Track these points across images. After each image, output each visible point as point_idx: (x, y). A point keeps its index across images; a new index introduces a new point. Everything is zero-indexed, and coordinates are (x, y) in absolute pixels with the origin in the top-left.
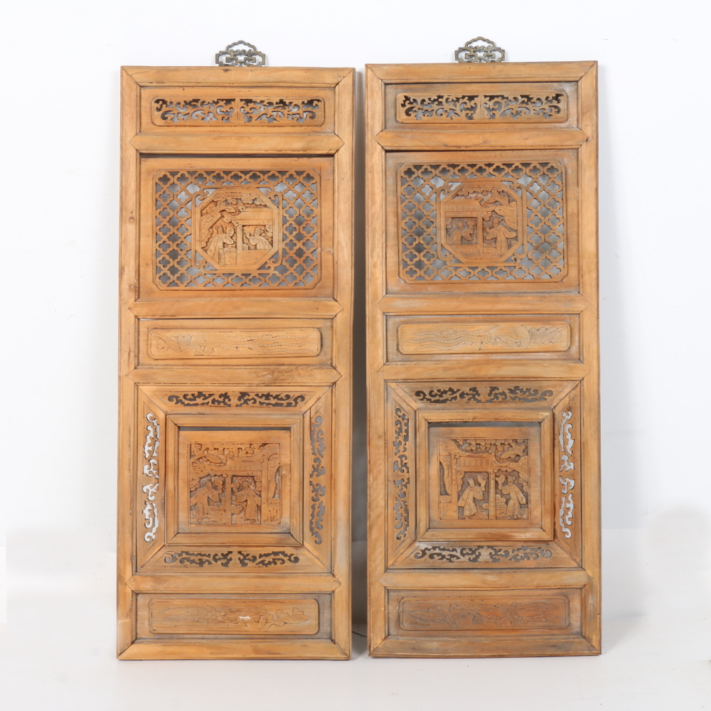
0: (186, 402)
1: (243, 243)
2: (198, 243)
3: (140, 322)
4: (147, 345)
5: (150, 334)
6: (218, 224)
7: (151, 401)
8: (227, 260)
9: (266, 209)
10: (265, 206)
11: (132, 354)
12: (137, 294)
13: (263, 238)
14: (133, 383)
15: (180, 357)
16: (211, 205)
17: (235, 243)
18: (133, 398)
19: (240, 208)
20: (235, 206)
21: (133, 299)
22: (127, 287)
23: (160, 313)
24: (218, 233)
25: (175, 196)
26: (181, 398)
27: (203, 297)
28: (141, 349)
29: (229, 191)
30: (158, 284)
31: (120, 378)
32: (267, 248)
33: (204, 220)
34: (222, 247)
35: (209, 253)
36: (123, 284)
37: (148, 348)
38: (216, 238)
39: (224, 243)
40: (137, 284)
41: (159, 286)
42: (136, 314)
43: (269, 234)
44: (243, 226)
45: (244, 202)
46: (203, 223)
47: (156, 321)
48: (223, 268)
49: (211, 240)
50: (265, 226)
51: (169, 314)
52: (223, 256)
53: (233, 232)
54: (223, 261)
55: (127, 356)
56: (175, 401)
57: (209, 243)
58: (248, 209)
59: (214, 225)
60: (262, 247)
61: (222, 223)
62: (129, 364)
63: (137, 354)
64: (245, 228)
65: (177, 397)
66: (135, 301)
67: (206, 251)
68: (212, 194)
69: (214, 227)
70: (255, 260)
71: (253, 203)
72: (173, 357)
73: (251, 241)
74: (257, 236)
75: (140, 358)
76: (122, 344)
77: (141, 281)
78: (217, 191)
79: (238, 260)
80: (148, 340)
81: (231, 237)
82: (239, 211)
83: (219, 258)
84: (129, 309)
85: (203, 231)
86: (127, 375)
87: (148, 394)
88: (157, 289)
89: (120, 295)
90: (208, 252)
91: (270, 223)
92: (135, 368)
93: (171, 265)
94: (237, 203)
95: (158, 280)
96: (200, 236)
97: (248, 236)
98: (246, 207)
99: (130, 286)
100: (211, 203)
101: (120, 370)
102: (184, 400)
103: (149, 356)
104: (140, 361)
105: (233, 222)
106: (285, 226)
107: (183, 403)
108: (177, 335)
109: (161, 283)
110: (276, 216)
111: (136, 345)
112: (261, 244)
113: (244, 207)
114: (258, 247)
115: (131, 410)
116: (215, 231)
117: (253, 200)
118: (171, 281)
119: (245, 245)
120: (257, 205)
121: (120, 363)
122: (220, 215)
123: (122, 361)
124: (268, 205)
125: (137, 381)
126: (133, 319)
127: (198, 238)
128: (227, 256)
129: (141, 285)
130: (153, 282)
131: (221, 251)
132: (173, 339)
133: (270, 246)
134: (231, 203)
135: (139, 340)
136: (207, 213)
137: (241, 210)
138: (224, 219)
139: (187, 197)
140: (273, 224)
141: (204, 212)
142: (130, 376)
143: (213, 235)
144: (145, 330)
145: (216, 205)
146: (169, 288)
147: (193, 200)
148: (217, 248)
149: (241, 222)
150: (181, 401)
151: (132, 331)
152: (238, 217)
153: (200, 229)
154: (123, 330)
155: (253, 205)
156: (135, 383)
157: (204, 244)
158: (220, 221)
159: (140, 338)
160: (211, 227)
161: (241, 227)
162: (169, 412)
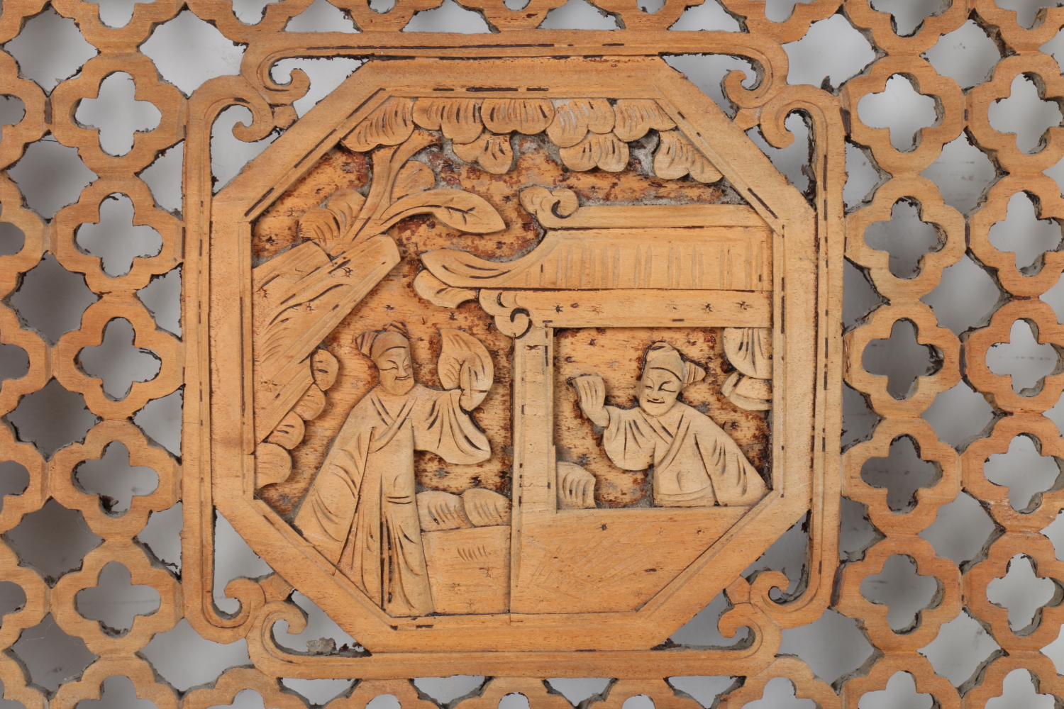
1: (561, 455)
2: (228, 460)
6: (375, 316)
8: (439, 580)
9: (727, 214)
10: (720, 188)
13: (699, 422)
16: (331, 176)
17: (504, 452)
19: (538, 203)
20: (500, 189)
24: (375, 380)
25: (60, 113)
29: (460, 76)
32: (729, 491)
33: (277, 290)
34: (405, 486)
35: (312, 531)
38: (365, 421)
39: (419, 455)
43: (748, 395)
44: (560, 332)
45: (568, 157)
46: (269, 306)
48: (411, 638)
49: (323, 430)
50: (713, 333)
52: (412, 553)
53: (486, 382)
54: (411, 584)
57: (308, 458)
58: (593, 213)
59: (345, 323)
60: (695, 486)
61: (411, 312)
64: (567, 345)
67: (285, 511)
68: (337, 94)
69: (346, 339)
70: (647, 583)
71: (631, 166)
73: (613, 445)
74: (665, 412)
78: (372, 78)
79: (525, 575)
81: (473, 415)
82: (529, 221)
83: (387, 567)
85: (266, 370)
90: (304, 518)
91: (757, 315)
93: (32, 613)
94: (515, 167)
96: (248, 404)
97: (594, 407)
98: (582, 198)
100: (326, 159)
105: (488, 303)
106: (862, 336)
110: (797, 270)
112: (688, 462)
113: (568, 198)
114: (665, 483)
116: (356, 367)
117: (633, 145)
119: (576, 475)
120: (658, 184)
122: (389, 254)
124: (739, 180)
127: (228, 418)
128: (442, 549)
131: (401, 518)
133: (755, 480)
134: (475, 169)
136: (297, 237)
137: (546, 219)
138: (424, 285)
139: (152, 116)
140: (776, 322)
141: (275, 225)
143: (343, 397)
145: (364, 179)
147: (196, 135)
148: (371, 495)
149: (542, 309)
152: (524, 268)
153: (248, 358)
155: (631, 182)
157: (274, 465)
158: (393, 294)
160: (330, 341)
161: (538, 336)
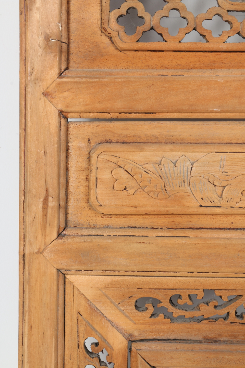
0: (177, 312)
3: (71, 127)
4: (87, 179)
5: (94, 156)
7: (94, 311)
11: (52, 203)
12: (64, 58)
14: (54, 271)
15: (163, 210)
18: (54, 306)
21: (55, 72)
22: (41, 40)
23: (119, 105)
26: (166, 303)
27: (221, 68)
28: (71, 189)
30: (114, 34)
31: (23, 257)
36: (29, 34)
37: (89, 187)
40: (64, 34)
41: (116, 39)
42: (60, 107)
47: (108, 124)
51: (141, 107)
55: (41, 205)
56: (151, 310)
62: (44, 227)
63: (62, 203)
65: (155, 302)
66: (60, 74)
72: (148, 209)
75: (70, 211)
76: (29, 179)
77: (73, 26)
80: (89, 169)
84: (46, 94)
86: (40, 252)
87: (89, 293)
88: (111, 49)
89: (24, 60)
92: (60, 235)
95: (113, 25)
99: (47, 39)
101: (23, 238)
102: (171, 309)
103: (91, 208)
104: (70, 218)
107: (168, 316)
108: (158, 159)
109: (122, 33)
111: (63, 181)
115: (49, 333)
118: (146, 27)
121: (23, 223)
123: (29, 220)
125: (63, 264)
126: (54, 119)
129: (72, 37)
130: (103, 29)
132: (150, 167)
135: (67, 169)
142: (47, 254)
144: (83, 144)
146: (141, 45)
150: (164, 310)
151: (53, 148)
154: (31, 145)
156: (58, 270)
159: (71, 164)
162: (136, 334)
